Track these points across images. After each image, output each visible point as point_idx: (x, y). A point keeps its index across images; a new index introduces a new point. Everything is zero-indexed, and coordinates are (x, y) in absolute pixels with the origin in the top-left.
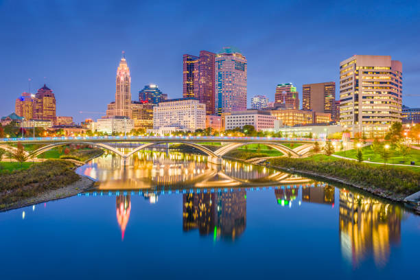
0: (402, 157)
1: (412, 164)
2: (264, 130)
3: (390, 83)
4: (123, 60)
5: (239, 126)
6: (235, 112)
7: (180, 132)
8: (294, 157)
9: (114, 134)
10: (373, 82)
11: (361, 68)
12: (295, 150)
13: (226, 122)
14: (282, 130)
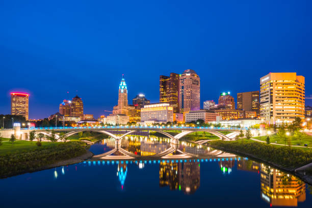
0: (298, 141)
1: (305, 145)
2: (209, 123)
3: (296, 91)
4: (123, 79)
5: (194, 120)
6: (192, 111)
7: (157, 124)
8: (227, 140)
9: (117, 125)
10: (283, 91)
11: (275, 81)
12: (227, 135)
13: (186, 118)
14: (220, 123)
